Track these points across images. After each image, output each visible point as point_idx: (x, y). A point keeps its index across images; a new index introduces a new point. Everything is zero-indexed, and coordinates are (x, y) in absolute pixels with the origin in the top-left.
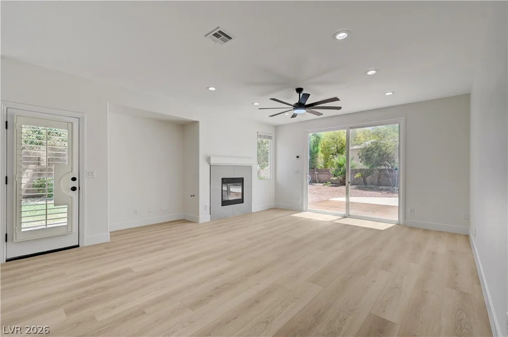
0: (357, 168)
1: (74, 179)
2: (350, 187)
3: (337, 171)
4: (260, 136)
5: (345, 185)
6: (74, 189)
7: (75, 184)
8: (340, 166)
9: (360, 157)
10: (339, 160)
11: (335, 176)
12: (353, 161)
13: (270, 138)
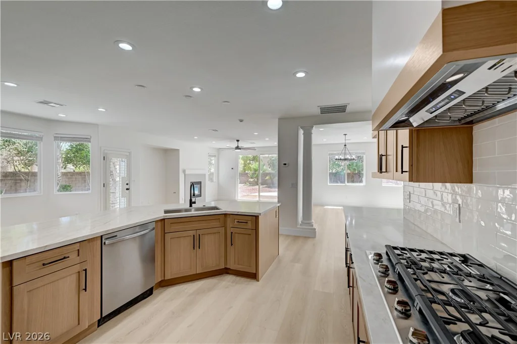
0: (267, 172)
1: (127, 184)
2: (261, 187)
3: (253, 174)
4: (210, 156)
5: (258, 185)
6: (127, 189)
7: (127, 187)
8: (255, 170)
9: (269, 164)
10: (255, 166)
11: (252, 178)
12: (265, 167)
13: (215, 156)
